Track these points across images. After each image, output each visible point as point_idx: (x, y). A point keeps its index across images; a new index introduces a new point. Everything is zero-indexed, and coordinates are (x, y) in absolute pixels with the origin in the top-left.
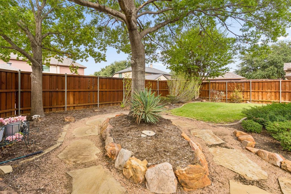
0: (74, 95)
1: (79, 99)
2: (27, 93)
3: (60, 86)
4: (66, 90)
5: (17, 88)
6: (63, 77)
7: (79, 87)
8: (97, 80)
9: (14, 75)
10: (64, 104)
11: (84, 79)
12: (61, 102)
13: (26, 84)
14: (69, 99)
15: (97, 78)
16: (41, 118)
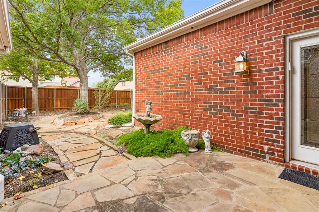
0: (61, 101)
1: (64, 104)
2: (30, 99)
3: (51, 95)
4: (55, 98)
5: (24, 96)
6: (53, 90)
7: (64, 96)
8: (78, 91)
9: (23, 90)
10: (54, 107)
11: (68, 91)
12: (52, 105)
13: (29, 94)
14: (57, 104)
15: (78, 90)
16: (37, 113)
